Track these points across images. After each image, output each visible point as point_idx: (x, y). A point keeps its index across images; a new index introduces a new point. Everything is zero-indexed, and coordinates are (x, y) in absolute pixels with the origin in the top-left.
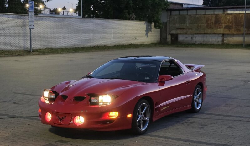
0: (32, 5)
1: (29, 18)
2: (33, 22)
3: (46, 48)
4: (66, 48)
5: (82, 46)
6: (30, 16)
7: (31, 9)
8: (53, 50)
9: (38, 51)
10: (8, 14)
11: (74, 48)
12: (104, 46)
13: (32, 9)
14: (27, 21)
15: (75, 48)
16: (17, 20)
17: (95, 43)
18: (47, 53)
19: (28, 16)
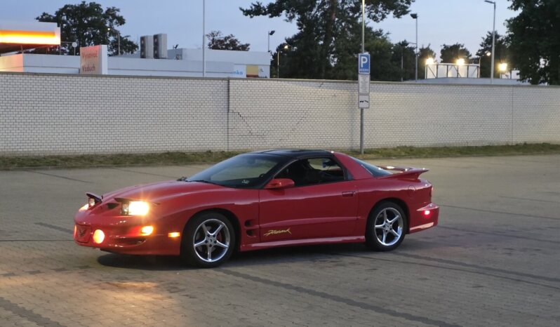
0: (366, 62)
1: (359, 87)
2: (368, 95)
3: (398, 147)
4: (445, 147)
5: (486, 144)
6: (361, 84)
7: (363, 70)
8: (411, 150)
9: (378, 153)
10: (319, 82)
11: (465, 147)
12: (544, 143)
13: (366, 70)
14: (356, 94)
15: (468, 147)
16: (337, 92)
17: (519, 138)
18: (395, 156)
19: (357, 83)
